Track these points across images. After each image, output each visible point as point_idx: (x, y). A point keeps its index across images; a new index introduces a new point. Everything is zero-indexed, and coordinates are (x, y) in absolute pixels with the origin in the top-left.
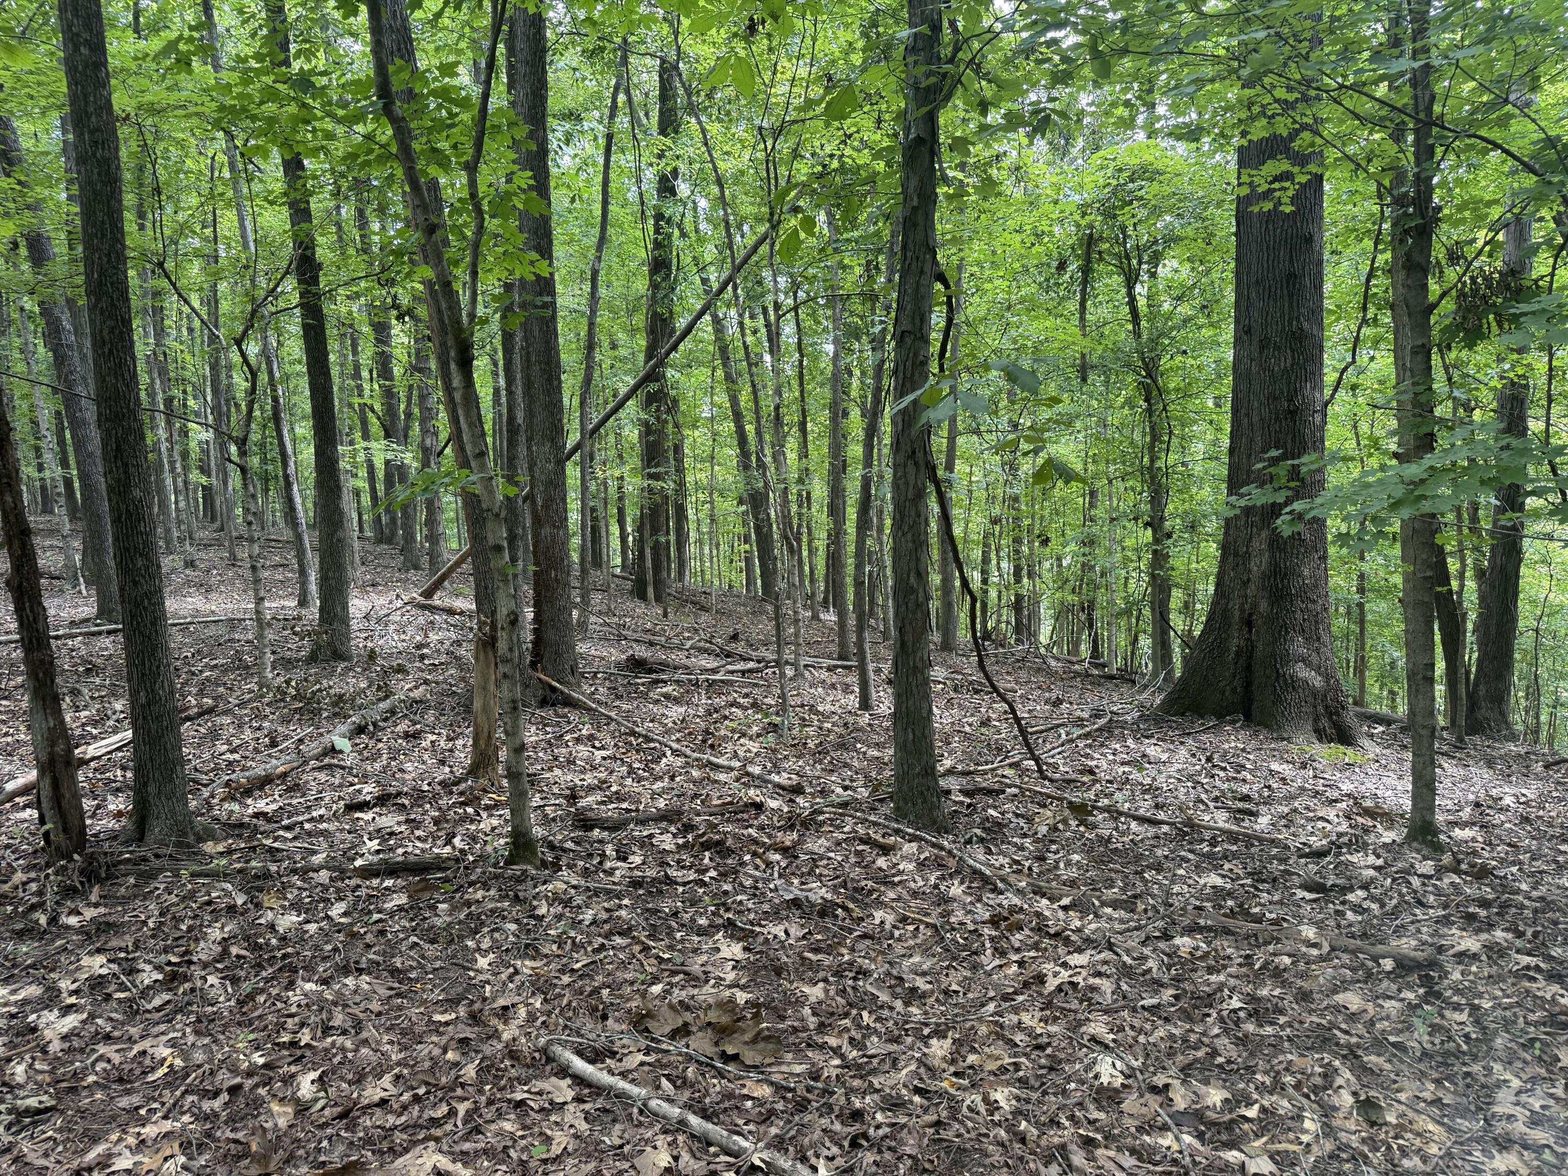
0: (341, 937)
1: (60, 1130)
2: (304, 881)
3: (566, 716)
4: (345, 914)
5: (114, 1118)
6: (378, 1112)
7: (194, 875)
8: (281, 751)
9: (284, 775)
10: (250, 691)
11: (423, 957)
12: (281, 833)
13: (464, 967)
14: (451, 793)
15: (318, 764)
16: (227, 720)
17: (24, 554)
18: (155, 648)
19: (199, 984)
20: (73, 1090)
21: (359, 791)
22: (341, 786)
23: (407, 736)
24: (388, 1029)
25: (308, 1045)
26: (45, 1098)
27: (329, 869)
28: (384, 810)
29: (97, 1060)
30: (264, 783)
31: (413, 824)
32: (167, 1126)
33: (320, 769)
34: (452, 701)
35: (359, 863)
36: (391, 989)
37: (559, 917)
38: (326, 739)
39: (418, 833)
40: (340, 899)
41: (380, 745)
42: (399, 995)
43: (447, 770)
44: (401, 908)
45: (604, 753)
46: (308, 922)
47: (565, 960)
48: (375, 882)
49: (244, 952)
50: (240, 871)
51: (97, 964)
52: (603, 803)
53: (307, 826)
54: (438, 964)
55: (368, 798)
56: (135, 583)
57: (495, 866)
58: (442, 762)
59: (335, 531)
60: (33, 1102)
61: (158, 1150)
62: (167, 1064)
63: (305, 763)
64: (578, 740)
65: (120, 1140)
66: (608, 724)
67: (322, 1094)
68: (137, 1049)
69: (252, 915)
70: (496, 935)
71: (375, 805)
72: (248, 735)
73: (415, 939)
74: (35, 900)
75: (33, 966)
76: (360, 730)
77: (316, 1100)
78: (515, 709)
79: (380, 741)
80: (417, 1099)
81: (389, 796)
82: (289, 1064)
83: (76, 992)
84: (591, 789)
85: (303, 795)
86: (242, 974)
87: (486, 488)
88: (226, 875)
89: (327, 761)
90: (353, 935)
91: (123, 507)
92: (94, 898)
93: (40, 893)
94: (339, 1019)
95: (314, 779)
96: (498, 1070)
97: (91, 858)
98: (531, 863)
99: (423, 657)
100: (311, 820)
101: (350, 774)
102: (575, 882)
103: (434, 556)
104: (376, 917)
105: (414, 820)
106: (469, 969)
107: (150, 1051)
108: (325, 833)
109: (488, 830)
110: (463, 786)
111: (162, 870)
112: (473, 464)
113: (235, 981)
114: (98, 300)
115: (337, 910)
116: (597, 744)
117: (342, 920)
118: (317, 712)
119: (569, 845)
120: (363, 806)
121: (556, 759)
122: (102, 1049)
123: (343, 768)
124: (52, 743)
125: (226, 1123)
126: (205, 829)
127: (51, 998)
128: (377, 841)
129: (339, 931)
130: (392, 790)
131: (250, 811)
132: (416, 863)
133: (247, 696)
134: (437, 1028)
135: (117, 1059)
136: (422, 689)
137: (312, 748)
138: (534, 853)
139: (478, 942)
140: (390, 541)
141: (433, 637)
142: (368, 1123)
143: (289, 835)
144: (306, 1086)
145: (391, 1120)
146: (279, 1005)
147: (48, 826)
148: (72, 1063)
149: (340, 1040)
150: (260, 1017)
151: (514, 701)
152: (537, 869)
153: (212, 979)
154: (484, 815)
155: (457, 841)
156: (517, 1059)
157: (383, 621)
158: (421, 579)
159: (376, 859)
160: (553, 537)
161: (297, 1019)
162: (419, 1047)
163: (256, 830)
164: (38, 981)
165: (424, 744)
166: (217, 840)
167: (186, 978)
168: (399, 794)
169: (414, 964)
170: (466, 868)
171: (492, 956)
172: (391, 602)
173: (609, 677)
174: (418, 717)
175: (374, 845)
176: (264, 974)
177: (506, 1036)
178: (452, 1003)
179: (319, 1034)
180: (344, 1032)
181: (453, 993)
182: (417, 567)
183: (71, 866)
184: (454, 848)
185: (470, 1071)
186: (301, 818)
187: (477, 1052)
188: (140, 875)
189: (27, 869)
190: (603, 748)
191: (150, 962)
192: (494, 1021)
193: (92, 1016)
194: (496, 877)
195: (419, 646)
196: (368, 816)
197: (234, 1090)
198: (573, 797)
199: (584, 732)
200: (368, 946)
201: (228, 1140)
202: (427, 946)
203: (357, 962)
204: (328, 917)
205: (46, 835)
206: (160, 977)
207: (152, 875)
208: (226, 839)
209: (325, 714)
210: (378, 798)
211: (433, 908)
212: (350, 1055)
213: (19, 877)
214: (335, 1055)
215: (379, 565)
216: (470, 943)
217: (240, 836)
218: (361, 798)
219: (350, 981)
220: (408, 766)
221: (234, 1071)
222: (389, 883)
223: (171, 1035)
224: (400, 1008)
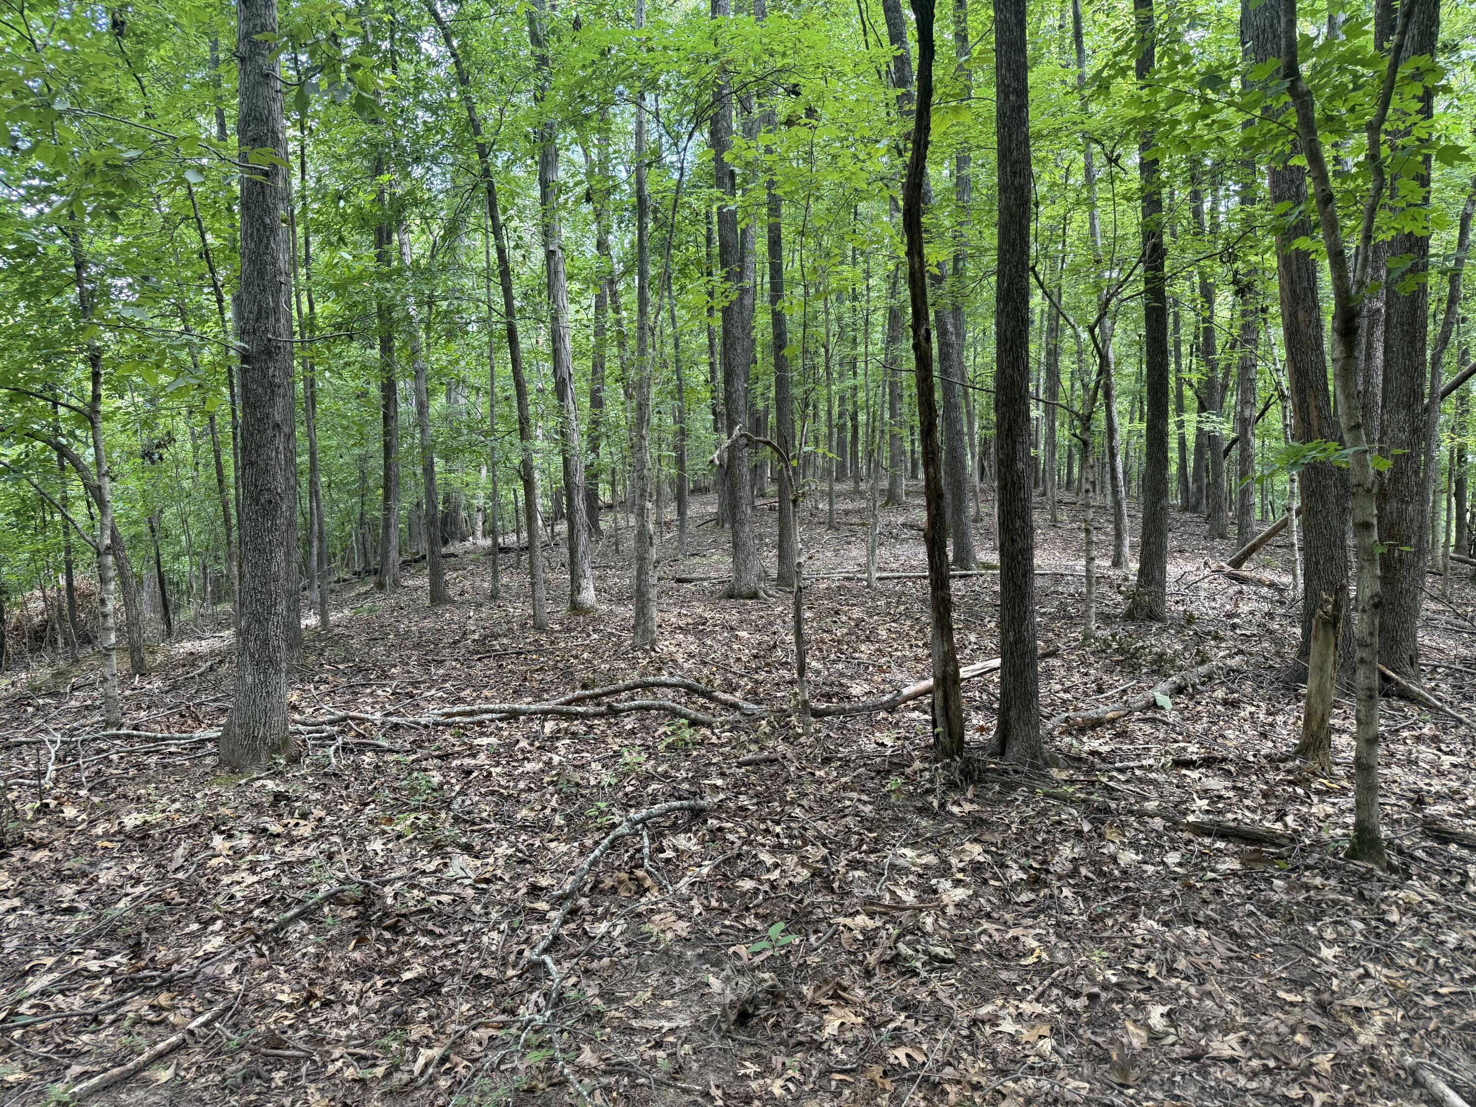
0: (1178, 885)
1: (960, 981)
2: (1140, 823)
3: (1401, 710)
4: (1180, 865)
5: (997, 986)
6: (1228, 1069)
7: (1047, 795)
8: (1107, 698)
9: (1113, 721)
10: (1076, 640)
11: (1262, 929)
12: (1115, 774)
13: (1306, 951)
14: (1278, 769)
15: (1142, 716)
16: (1057, 662)
17: (938, 514)
18: (1023, 597)
19: (1056, 892)
20: (965, 951)
21: (1184, 749)
22: (1165, 740)
23: (1225, 702)
24: (1232, 990)
25: (1154, 979)
26: (948, 951)
27: (1163, 818)
28: (1210, 774)
29: (981, 933)
30: (1095, 725)
31: (1243, 793)
32: (1038, 1008)
33: (1145, 721)
34: (1270, 676)
35: (1191, 818)
36: (1231, 950)
37: (1416, 931)
38: (1150, 693)
39: (1247, 802)
40: (1175, 849)
41: (1200, 708)
42: (1239, 959)
43: (1270, 744)
44: (1234, 873)
45: (1454, 760)
46: (1145, 863)
47: (1425, 980)
48: (1207, 841)
49: (1091, 875)
50: (1084, 801)
51: (975, 851)
52: (1457, 815)
53: (1138, 772)
54: (1277, 940)
55: (1195, 757)
56: (1013, 541)
57: (1335, 854)
58: (1264, 735)
59: (1160, 500)
60: (940, 951)
61: (1033, 1027)
62: (1036, 954)
63: (1130, 713)
64: (1418, 739)
65: (1003, 1007)
66: (1456, 727)
67: (1172, 1030)
68: (1011, 933)
69: (1096, 843)
70: (1341, 929)
71: (1201, 766)
72: (1076, 678)
73: (1252, 908)
74: (928, 786)
75: (930, 839)
76: (1180, 690)
77: (1168, 1034)
78: (1371, 697)
79: (1199, 703)
80: (1267, 1070)
81: (1215, 759)
82: (1139, 991)
83: (962, 870)
84: (1439, 797)
85: (1132, 743)
86: (1091, 894)
87: (1358, 462)
88: (1072, 802)
89: (1150, 714)
90: (1190, 887)
91: (1009, 477)
92: (969, 795)
93: (931, 781)
94: (1182, 964)
95: (1141, 730)
96: (1355, 1072)
97: (967, 761)
98: (1377, 863)
99: (1234, 627)
100: (1141, 767)
101: (1173, 730)
102: (1431, 897)
103: (1243, 527)
104: (1210, 875)
105: (1241, 789)
106: (1312, 955)
107: (1022, 939)
108: (1153, 782)
109: (1322, 815)
110: (1290, 765)
111: (1020, 784)
112: (1346, 437)
113: (1086, 899)
114: (1006, 305)
115: (1172, 858)
116: (1443, 747)
117: (1177, 869)
118: (1136, 668)
119: (1420, 853)
120: (1189, 764)
121: (1392, 755)
122: (986, 925)
123: (1167, 724)
124: (946, 665)
125: (1087, 1024)
126: (1051, 756)
127: (945, 870)
128: (1206, 802)
129: (1175, 879)
130: (1218, 755)
131: (1086, 748)
132: (1248, 833)
133: (1073, 644)
134: (1284, 1005)
135: (997, 937)
136: (1238, 658)
137: (1138, 700)
138: (1380, 853)
139: (1320, 930)
140: (1195, 509)
141: (1244, 608)
142: (1219, 1075)
143: (1122, 778)
144: (1156, 1015)
145: (1242, 1082)
146: (1126, 933)
147: (939, 729)
148: (964, 928)
149: (1185, 984)
150: (1109, 938)
151: (1370, 689)
152: (1383, 870)
153: (1066, 892)
154: (1315, 799)
155: (1289, 819)
156: (1378, 1069)
157: (1193, 587)
158: (1228, 548)
159: (1206, 818)
160: (1401, 513)
161: (1143, 951)
162: (1263, 1017)
163: (1092, 768)
164: (937, 853)
165: (1242, 714)
166: (1061, 769)
167: (1046, 885)
168: (1224, 760)
169: (1253, 933)
170: (1302, 850)
171: (1336, 949)
172: (1198, 569)
173: (1451, 673)
174: (1235, 686)
175: (1203, 804)
176: (1110, 900)
177: (1362, 1039)
178: (1298, 985)
179: (1164, 972)
180: (1187, 978)
181: (1298, 974)
182: (1222, 536)
183: (954, 764)
184: (1286, 825)
185: (1324, 1062)
186: (1132, 764)
187: (1330, 1045)
188: (1003, 784)
189: (924, 759)
190: (1451, 753)
191: (1016, 862)
192: (1346, 1019)
193: (976, 895)
194: (1337, 868)
195: (1229, 616)
196: (1195, 774)
197: (1093, 997)
198: (1419, 801)
199: (1425, 731)
200: (1205, 902)
201: (1091, 1042)
202: (1265, 918)
203: (1195, 914)
204: (1163, 863)
205: (936, 736)
206: (1025, 877)
207: (1011, 787)
208: (1067, 768)
209: (1145, 670)
210: (1204, 759)
211: (1268, 881)
212: (1195, 1002)
213: (917, 765)
214: (1181, 997)
215: (1185, 532)
216: (1311, 929)
217: (1079, 769)
218: (1188, 757)
219: (1190, 930)
220: (1229, 733)
221: (1092, 980)
222: (1220, 845)
223: (1038, 931)
224: (1241, 972)
